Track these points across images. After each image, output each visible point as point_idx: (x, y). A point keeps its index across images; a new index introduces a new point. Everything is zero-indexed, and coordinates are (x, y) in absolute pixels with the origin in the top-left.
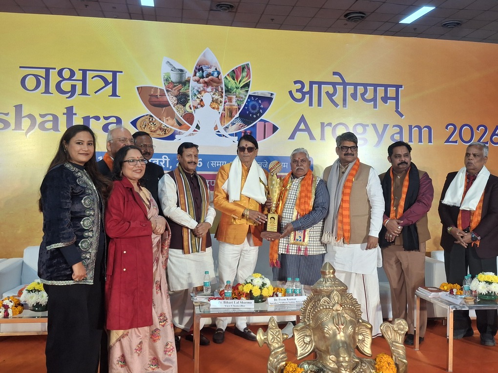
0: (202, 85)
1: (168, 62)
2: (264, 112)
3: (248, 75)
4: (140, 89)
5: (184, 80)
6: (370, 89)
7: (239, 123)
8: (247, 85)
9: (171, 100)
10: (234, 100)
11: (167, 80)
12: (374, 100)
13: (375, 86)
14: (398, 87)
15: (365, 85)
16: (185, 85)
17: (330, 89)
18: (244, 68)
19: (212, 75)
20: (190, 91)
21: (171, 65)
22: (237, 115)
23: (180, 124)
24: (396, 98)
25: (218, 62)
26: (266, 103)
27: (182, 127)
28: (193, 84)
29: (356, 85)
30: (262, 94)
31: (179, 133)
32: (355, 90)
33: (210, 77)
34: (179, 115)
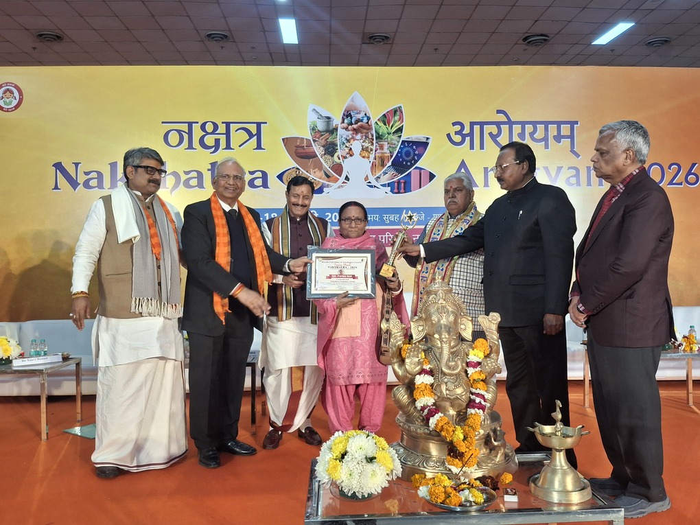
0: (351, 132)
1: (315, 110)
2: (419, 159)
3: (401, 119)
4: (286, 140)
5: (331, 128)
6: (541, 127)
7: (392, 172)
8: (400, 130)
9: (318, 150)
10: (386, 146)
11: (313, 129)
12: (545, 139)
13: (546, 124)
14: (573, 124)
15: (534, 124)
16: (333, 133)
17: (494, 129)
18: (397, 111)
19: (362, 121)
20: (338, 139)
21: (317, 112)
22: (390, 164)
23: (328, 176)
24: (571, 137)
25: (368, 107)
26: (421, 149)
27: (330, 179)
28: (341, 132)
29: (523, 124)
30: (417, 138)
31: (328, 186)
32: (523, 129)
33: (359, 124)
34: (326, 166)
